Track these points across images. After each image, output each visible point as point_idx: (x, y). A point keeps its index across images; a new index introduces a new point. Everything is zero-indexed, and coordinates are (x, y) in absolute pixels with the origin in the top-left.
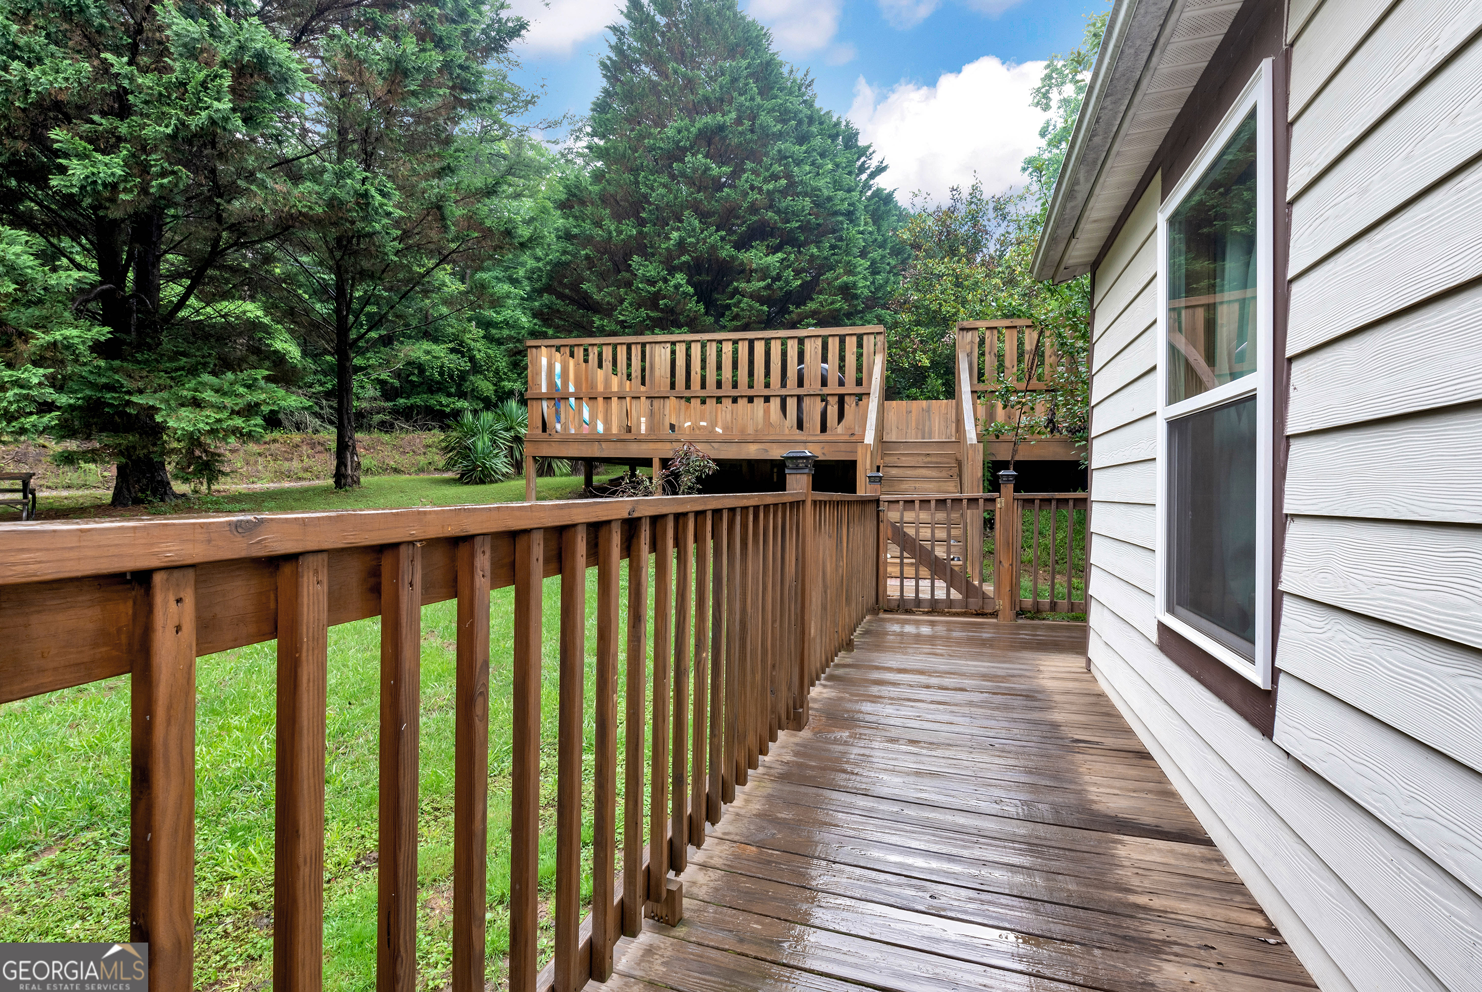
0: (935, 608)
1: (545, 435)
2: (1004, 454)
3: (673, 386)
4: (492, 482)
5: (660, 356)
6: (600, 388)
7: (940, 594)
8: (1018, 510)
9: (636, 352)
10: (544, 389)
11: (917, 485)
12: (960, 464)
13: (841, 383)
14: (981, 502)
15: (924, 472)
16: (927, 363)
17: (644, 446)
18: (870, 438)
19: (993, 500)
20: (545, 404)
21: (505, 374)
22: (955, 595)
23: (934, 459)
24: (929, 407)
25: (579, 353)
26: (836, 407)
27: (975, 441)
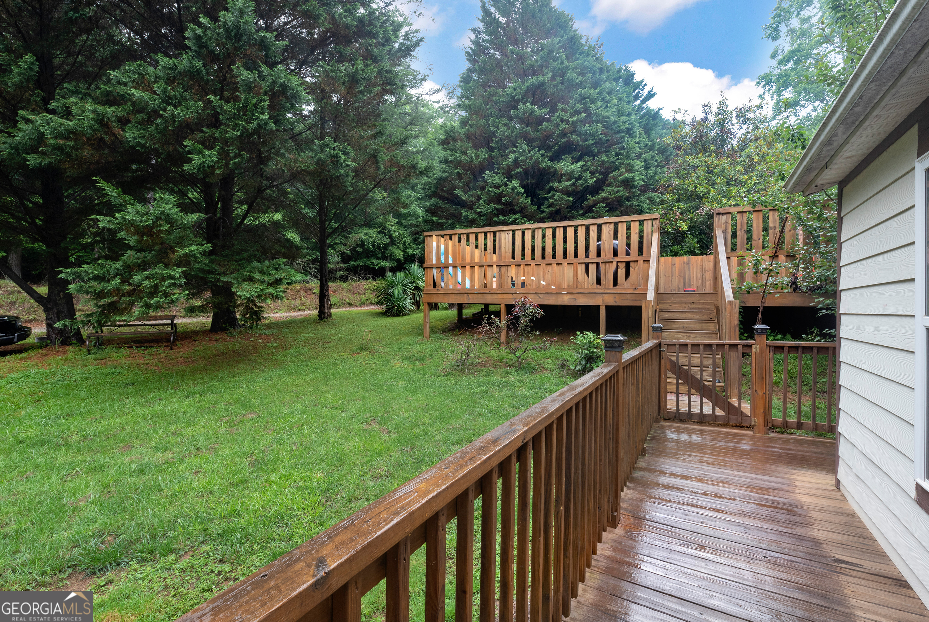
0: (702, 419)
1: (435, 290)
2: (753, 302)
3: (513, 257)
4: (403, 315)
5: (505, 239)
6: (468, 260)
7: (708, 409)
8: (769, 354)
9: (490, 237)
10: (434, 262)
11: (685, 325)
12: (718, 309)
13: (628, 254)
14: (740, 347)
15: (690, 315)
16: (685, 227)
17: (495, 297)
18: (651, 296)
19: (750, 346)
20: (435, 271)
21: (409, 244)
22: (719, 412)
23: (697, 306)
24: (689, 261)
25: (455, 238)
26: (624, 270)
27: (732, 299)
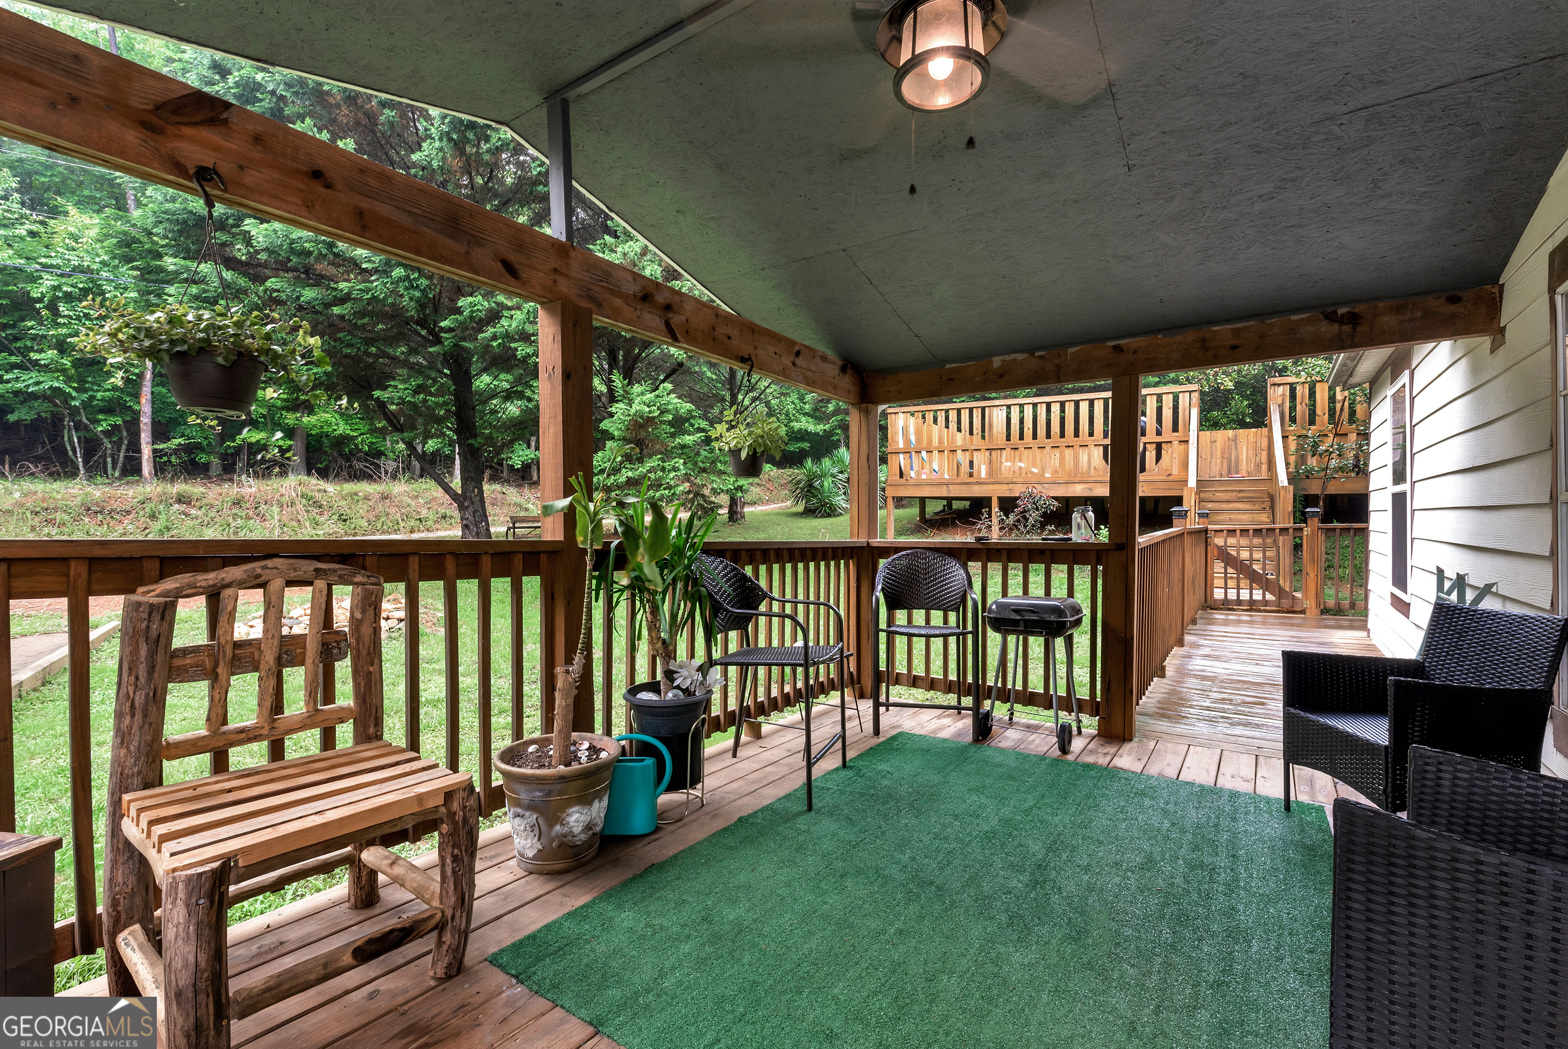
0: (1252, 606)
1: (903, 481)
2: (1314, 488)
3: (1008, 438)
5: (998, 417)
6: (935, 443)
7: (1258, 595)
8: (1321, 537)
9: (977, 415)
10: (901, 445)
11: (1232, 517)
12: (1272, 498)
13: (1159, 433)
14: (1291, 531)
15: (1238, 505)
16: (1230, 385)
17: (985, 487)
18: (1192, 483)
19: (1301, 529)
20: (901, 456)
22: (1269, 597)
23: (1247, 495)
24: (1236, 436)
25: (930, 417)
26: (1154, 452)
27: (1286, 483)
